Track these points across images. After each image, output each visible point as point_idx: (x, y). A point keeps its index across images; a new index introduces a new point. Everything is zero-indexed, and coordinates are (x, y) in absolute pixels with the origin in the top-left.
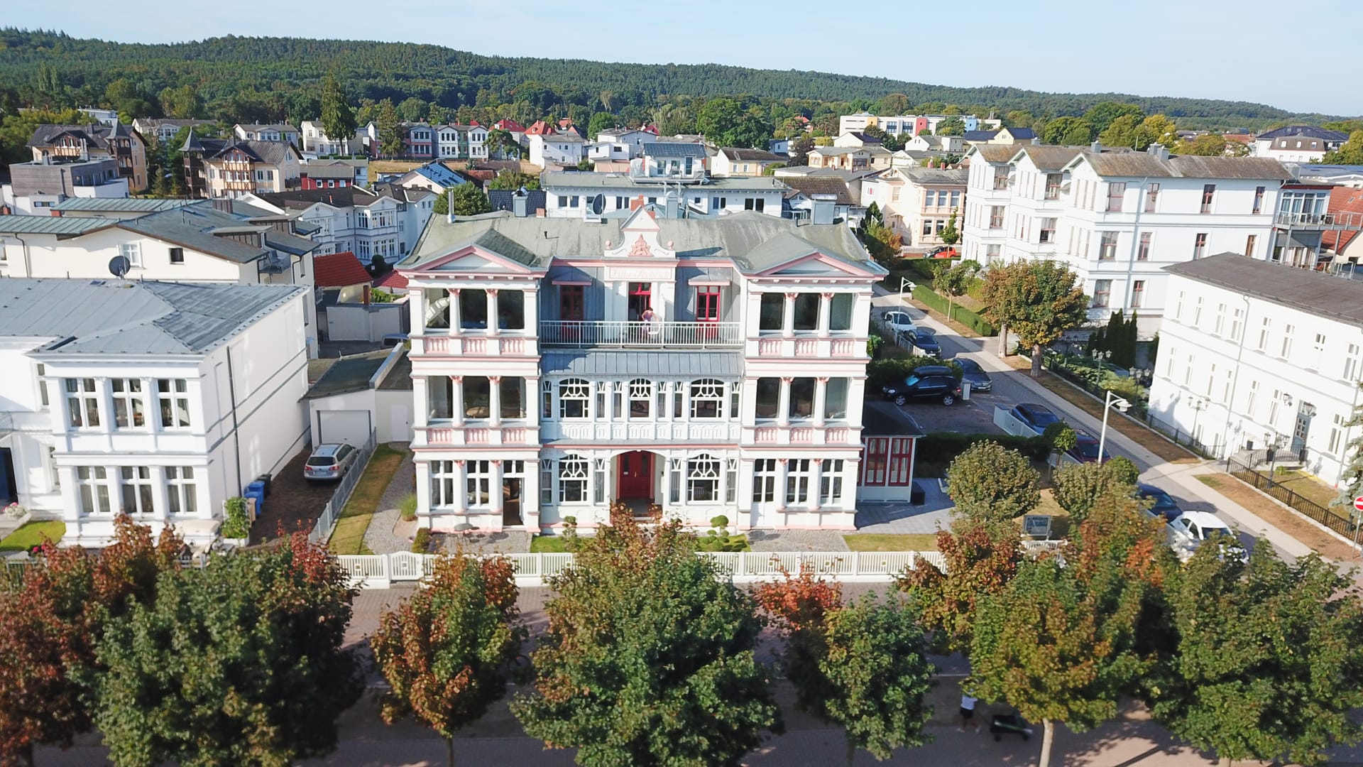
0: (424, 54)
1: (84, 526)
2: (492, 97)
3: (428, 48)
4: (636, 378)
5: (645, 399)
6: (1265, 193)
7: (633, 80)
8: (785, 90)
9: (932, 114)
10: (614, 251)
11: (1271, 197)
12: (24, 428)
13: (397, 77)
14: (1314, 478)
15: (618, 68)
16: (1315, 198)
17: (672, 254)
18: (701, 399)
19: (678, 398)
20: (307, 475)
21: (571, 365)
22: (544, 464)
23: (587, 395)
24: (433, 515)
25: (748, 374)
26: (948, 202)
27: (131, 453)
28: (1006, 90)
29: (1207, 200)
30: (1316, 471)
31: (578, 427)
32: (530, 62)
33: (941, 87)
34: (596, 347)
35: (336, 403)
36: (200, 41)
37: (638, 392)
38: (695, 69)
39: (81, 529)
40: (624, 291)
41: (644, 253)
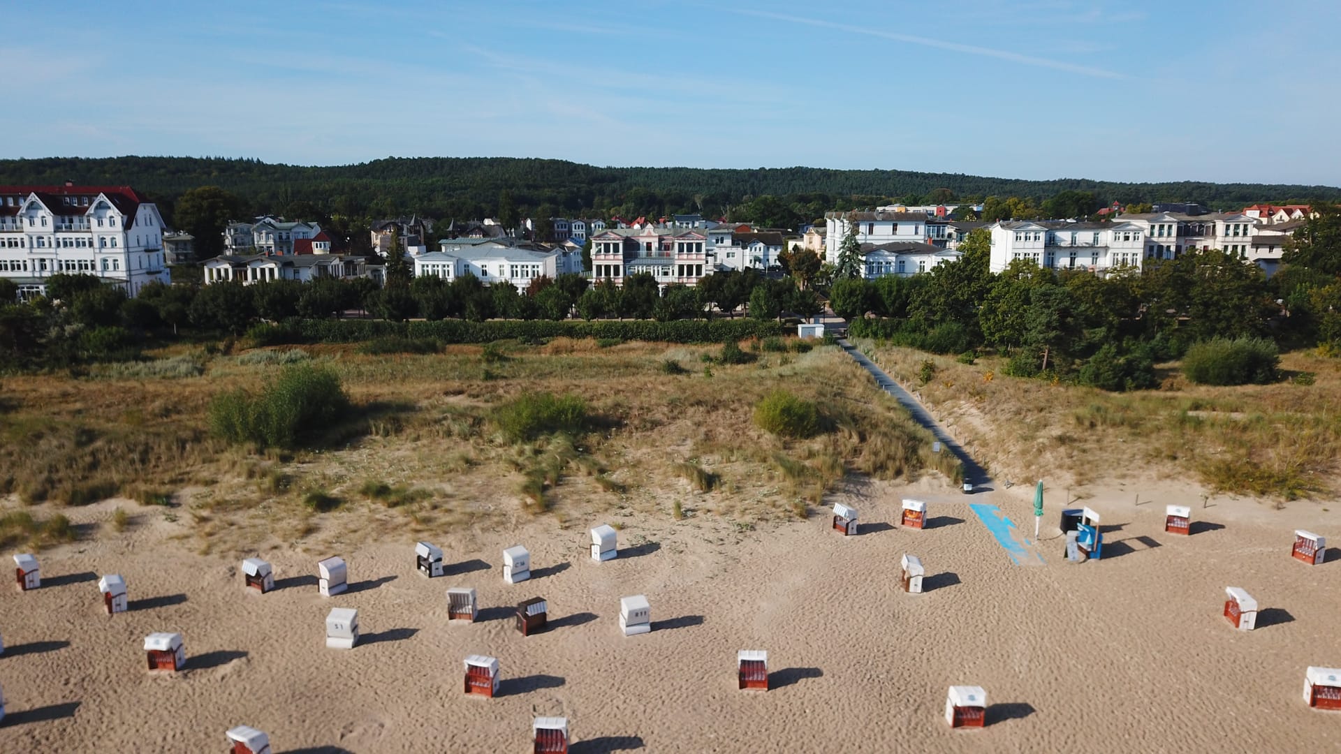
0: (549, 167)
2: (606, 201)
3: (553, 162)
7: (726, 183)
8: (864, 188)
9: (949, 204)
10: (642, 235)
13: (528, 187)
15: (714, 174)
17: (658, 236)
21: (631, 261)
25: (676, 264)
29: (895, 229)
32: (638, 171)
33: (1017, 181)
34: (638, 258)
36: (367, 162)
38: (783, 172)
40: (645, 244)
41: (650, 235)
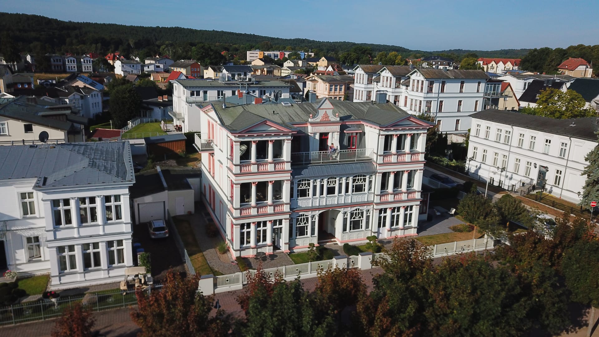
1: (62, 278)
4: (330, 177)
5: (334, 186)
6: (481, 84)
9: (282, 50)
10: (314, 119)
11: (483, 85)
12: (12, 229)
14: (550, 195)
16: (497, 86)
17: (338, 119)
18: (357, 184)
19: (347, 184)
20: (153, 237)
21: (303, 173)
22: (291, 220)
23: (309, 186)
24: (242, 249)
25: (378, 171)
26: (338, 89)
27: (91, 236)
28: (304, 40)
30: (550, 192)
31: (305, 201)
34: (311, 164)
35: (148, 199)
37: (331, 183)
39: (60, 280)
40: (317, 137)
41: (327, 119)
